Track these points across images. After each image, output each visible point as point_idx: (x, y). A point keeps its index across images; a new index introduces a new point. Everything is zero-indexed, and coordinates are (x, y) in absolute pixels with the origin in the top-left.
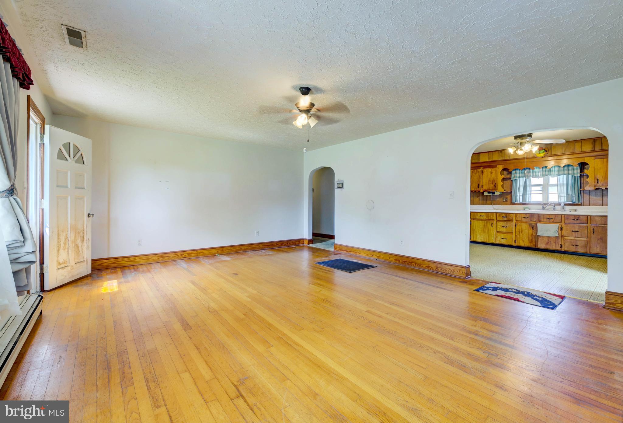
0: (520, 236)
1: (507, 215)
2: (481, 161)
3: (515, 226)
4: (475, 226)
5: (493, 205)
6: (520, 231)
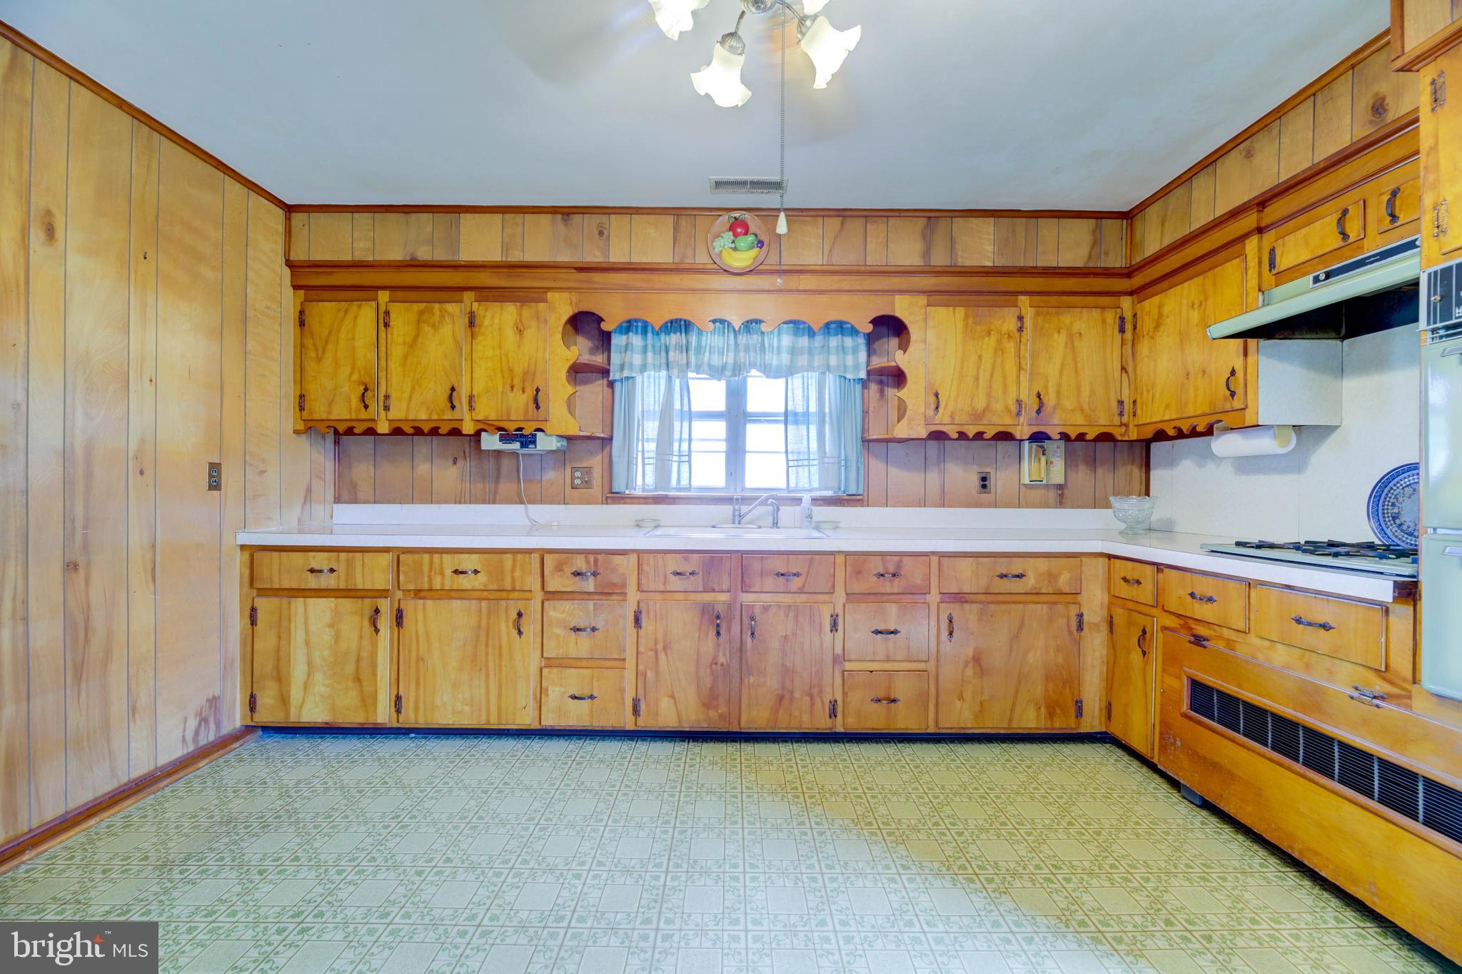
0: (657, 673)
1: (596, 561)
2: (466, 254)
3: (637, 621)
4: (427, 633)
5: (530, 506)
6: (660, 646)
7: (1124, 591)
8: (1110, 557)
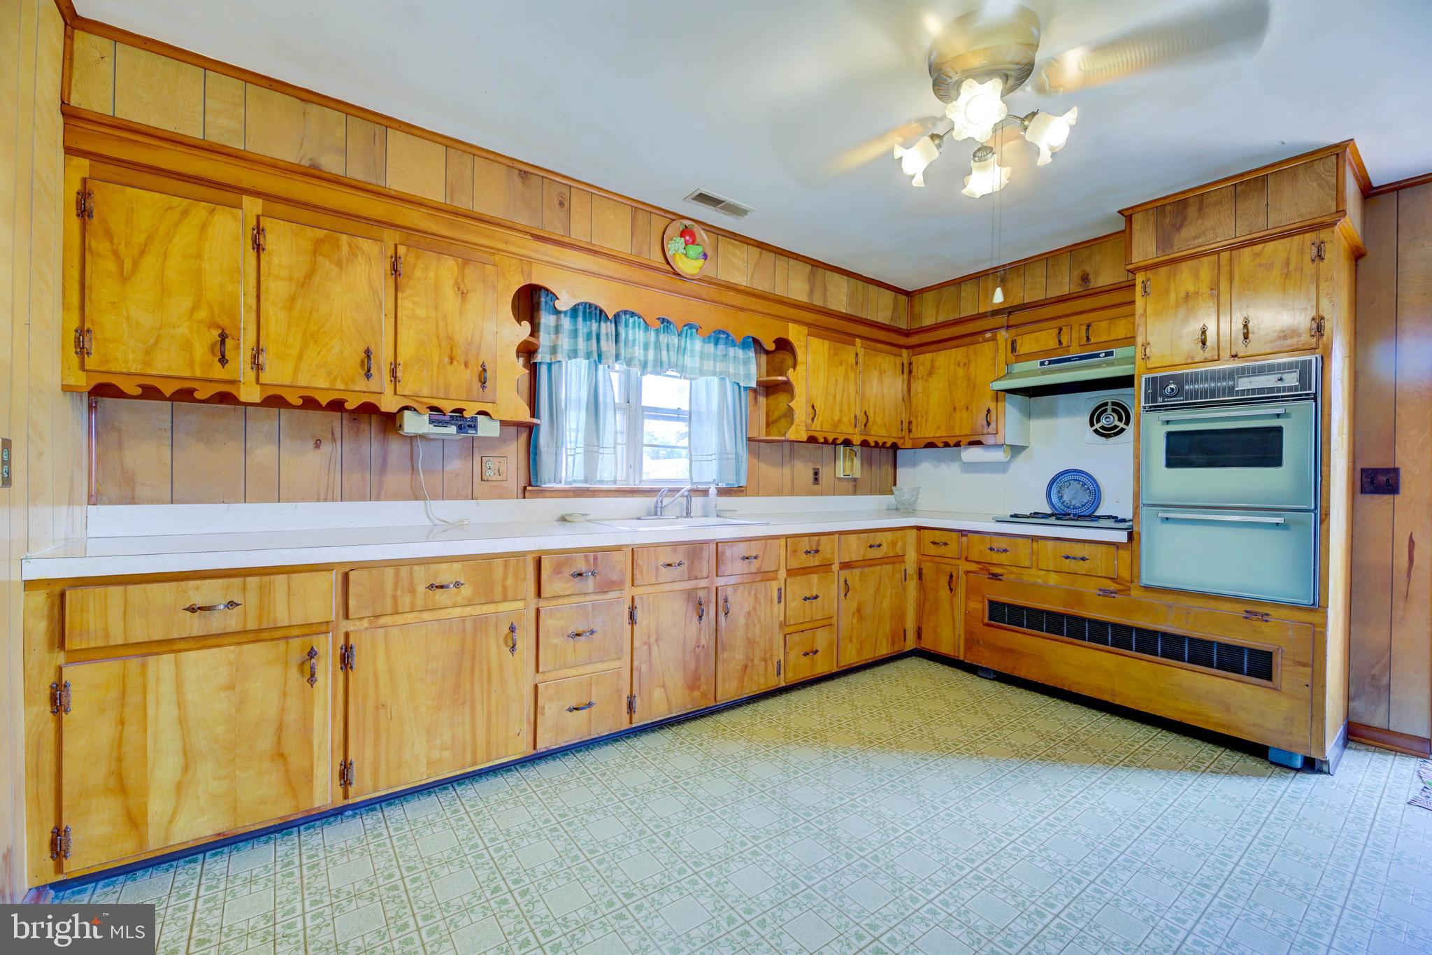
0: (651, 666)
3: (632, 617)
5: (430, 503)
6: (653, 639)
7: (933, 550)
8: (919, 528)
